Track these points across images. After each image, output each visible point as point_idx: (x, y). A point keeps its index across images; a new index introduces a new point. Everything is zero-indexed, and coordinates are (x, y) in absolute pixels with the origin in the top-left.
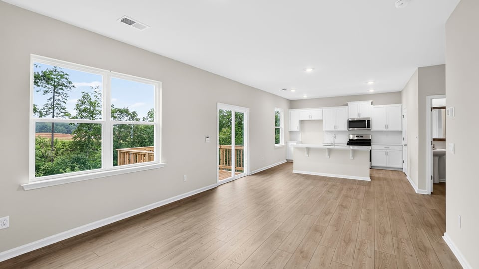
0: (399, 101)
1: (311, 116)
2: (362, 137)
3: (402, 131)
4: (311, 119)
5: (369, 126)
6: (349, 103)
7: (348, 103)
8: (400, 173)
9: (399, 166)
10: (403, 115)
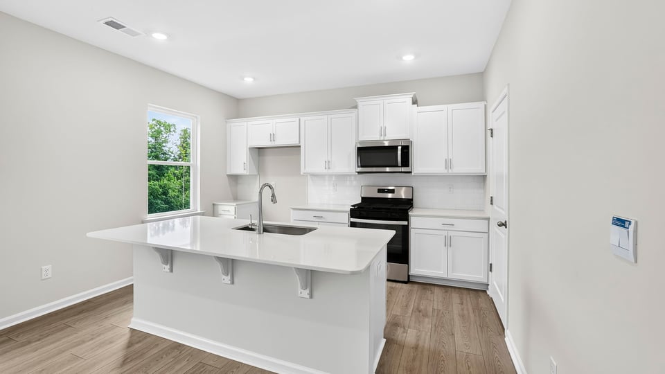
1: (273, 137)
2: (392, 191)
3: (484, 177)
4: (273, 144)
5: (406, 162)
6: (361, 102)
7: (359, 101)
8: (481, 294)
9: (480, 277)
10: (492, 130)
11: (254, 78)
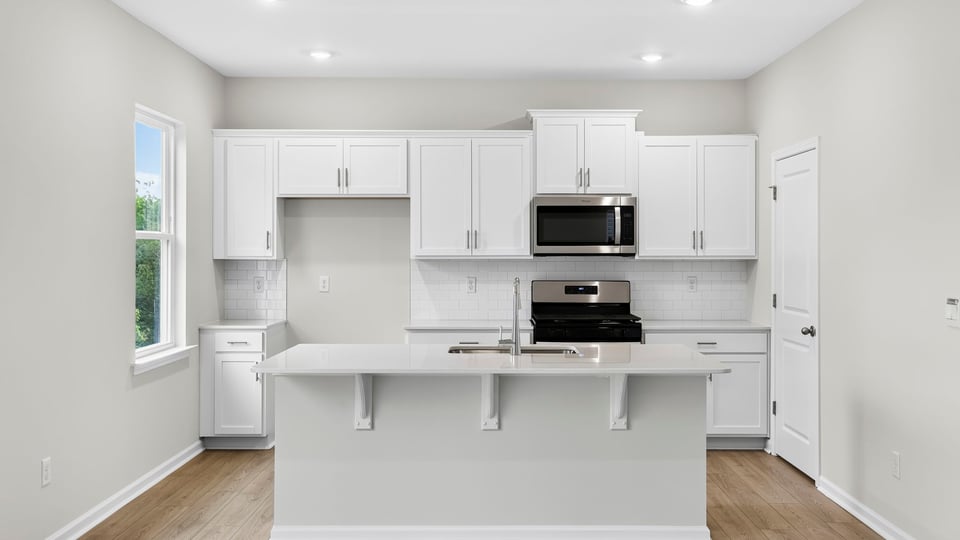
0: (744, 125)
1: (343, 177)
2: (594, 291)
4: (344, 192)
5: (629, 237)
6: (540, 117)
7: (535, 114)
8: (760, 454)
9: (755, 428)
10: (775, 188)
11: (333, 53)
